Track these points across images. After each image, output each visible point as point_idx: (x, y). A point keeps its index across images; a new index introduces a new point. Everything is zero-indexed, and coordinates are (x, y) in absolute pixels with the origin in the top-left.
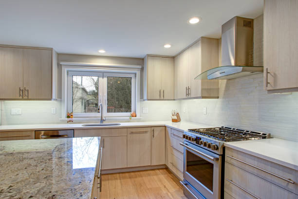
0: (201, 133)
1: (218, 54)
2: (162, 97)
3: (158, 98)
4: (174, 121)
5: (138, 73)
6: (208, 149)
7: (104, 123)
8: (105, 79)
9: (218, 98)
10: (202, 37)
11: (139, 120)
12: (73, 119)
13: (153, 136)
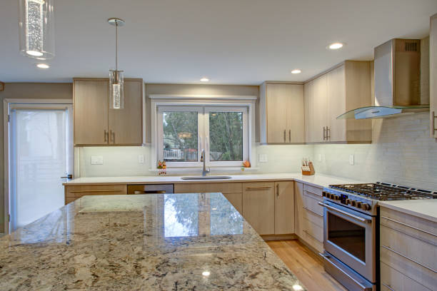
0: (347, 190)
1: (370, 79)
2: (287, 139)
3: (283, 141)
4: (305, 173)
5: (252, 106)
6: (358, 209)
7: (208, 176)
8: (207, 116)
9: (371, 142)
10: (346, 61)
11: (254, 172)
12: (167, 170)
13: (278, 194)
